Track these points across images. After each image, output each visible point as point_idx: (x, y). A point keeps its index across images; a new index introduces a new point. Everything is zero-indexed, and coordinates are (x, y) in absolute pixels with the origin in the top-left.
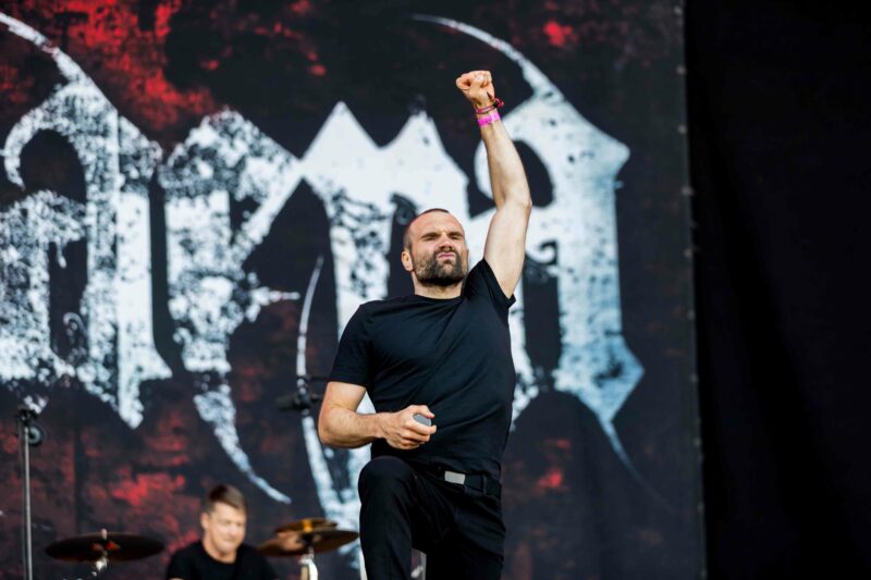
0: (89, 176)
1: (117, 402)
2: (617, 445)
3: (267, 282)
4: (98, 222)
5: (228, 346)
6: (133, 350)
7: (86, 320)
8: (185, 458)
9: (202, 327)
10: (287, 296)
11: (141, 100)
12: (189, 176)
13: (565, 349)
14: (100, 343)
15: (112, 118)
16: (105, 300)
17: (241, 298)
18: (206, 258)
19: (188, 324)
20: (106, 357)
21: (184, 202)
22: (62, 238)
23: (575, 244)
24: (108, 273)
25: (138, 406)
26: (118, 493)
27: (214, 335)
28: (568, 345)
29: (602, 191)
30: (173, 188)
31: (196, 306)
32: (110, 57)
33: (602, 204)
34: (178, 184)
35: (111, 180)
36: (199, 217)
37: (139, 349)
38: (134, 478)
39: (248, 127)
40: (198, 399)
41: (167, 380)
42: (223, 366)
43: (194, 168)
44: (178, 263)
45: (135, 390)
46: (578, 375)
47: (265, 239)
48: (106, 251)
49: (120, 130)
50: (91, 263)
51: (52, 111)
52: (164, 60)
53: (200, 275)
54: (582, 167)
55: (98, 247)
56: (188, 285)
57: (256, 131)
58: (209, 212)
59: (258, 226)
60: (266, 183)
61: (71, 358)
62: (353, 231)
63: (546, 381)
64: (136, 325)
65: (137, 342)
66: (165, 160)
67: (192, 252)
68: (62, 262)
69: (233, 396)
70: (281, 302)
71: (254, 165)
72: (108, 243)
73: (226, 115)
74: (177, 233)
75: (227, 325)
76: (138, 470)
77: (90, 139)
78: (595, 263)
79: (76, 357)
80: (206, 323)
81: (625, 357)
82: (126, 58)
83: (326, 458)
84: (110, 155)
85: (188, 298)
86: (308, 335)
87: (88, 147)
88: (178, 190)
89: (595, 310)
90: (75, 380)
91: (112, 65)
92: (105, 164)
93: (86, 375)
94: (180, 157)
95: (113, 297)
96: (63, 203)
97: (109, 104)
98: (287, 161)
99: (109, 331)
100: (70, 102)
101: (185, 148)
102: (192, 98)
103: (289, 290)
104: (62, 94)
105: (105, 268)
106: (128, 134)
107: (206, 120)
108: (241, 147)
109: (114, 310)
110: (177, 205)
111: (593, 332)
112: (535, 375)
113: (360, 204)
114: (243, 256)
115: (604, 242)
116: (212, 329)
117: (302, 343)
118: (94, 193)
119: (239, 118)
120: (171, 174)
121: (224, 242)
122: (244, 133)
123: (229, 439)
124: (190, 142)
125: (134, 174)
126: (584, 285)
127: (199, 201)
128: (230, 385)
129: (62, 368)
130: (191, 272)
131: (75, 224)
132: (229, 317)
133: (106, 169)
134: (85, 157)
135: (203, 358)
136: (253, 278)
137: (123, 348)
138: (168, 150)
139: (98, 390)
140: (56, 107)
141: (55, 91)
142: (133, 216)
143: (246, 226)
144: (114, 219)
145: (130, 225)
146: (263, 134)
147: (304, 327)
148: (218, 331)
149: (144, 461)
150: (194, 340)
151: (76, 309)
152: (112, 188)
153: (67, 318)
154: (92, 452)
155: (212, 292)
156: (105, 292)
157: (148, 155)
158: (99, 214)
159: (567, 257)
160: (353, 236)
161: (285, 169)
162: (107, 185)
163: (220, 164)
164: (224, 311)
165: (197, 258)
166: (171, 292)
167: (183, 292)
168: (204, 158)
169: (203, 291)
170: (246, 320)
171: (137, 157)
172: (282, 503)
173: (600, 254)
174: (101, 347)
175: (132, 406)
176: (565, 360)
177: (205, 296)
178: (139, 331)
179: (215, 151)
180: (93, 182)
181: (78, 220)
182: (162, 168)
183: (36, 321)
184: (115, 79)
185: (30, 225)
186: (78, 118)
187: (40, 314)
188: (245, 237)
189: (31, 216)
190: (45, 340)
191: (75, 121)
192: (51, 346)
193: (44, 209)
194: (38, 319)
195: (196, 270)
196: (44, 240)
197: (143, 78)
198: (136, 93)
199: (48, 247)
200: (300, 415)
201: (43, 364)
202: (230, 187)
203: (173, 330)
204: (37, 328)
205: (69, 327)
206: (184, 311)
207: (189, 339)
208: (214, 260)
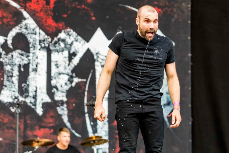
0: (31, 46)
1: (36, 108)
3: (78, 76)
4: (33, 58)
5: (66, 94)
6: (41, 94)
7: (28, 85)
8: (54, 124)
9: (60, 88)
11: (46, 25)
12: (58, 46)
14: (32, 92)
15: (38, 30)
16: (34, 80)
17: (71, 81)
18: (61, 69)
19: (56, 87)
20: (34, 96)
21: (57, 53)
22: (22, 63)
24: (35, 73)
25: (42, 109)
26: (35, 133)
27: (63, 91)
30: (53, 50)
31: (58, 82)
32: (37, 12)
34: (55, 48)
35: (37, 47)
36: (60, 58)
37: (43, 94)
38: (40, 129)
39: (74, 33)
40: (58, 108)
41: (50, 103)
42: (65, 99)
43: (59, 44)
44: (54, 70)
45: (41, 105)
47: (78, 64)
48: (35, 67)
49: (39, 33)
50: (31, 70)
51: (21, 27)
52: (52, 14)
53: (60, 74)
55: (32, 65)
56: (56, 76)
57: (76, 34)
58: (63, 56)
59: (76, 61)
60: (79, 49)
61: (24, 96)
62: (101, 63)
64: (42, 87)
65: (42, 92)
66: (51, 42)
67: (58, 67)
68: (22, 69)
69: (67, 107)
70: (81, 82)
71: (75, 44)
72: (35, 64)
73: (68, 30)
74: (54, 62)
75: (67, 88)
76: (41, 127)
77: (31, 35)
79: (25, 96)
82: (42, 13)
83: (91, 125)
84: (37, 40)
85: (56, 80)
86: (88, 91)
87: (31, 37)
88: (55, 50)
89: (164, 87)
90: (25, 102)
91: (38, 15)
92: (35, 42)
93: (28, 100)
94: (56, 41)
95: (36, 79)
96: (23, 53)
97: (37, 26)
98: (84, 43)
99: (35, 89)
100: (26, 25)
101: (57, 39)
102: (60, 25)
103: (83, 79)
104: (24, 22)
105: (34, 72)
106: (42, 34)
107: (63, 31)
108: (72, 39)
109: (36, 83)
110: (54, 54)
113: (103, 56)
114: (72, 69)
116: (63, 89)
117: (86, 93)
118: (32, 50)
119: (72, 31)
120: (53, 46)
121: (67, 65)
122: (73, 35)
123: (65, 119)
124: (58, 37)
125: (43, 45)
127: (60, 53)
128: (66, 104)
129: (21, 99)
130: (57, 73)
131: (26, 59)
132: (67, 86)
133: (35, 44)
134: (30, 41)
135: (60, 97)
136: (74, 75)
137: (38, 94)
138: (53, 39)
139: (31, 105)
140: (22, 26)
141: (22, 22)
142: (42, 57)
143: (72, 60)
144: (37, 58)
145: (41, 59)
146: (78, 35)
147: (87, 89)
148: (64, 90)
149: (43, 125)
151: (26, 83)
152: (37, 49)
153: (23, 85)
154: (29, 122)
155: (63, 79)
156: (34, 78)
157: (47, 40)
158: (33, 56)
160: (101, 65)
161: (84, 45)
162: (35, 48)
163: (66, 43)
164: (66, 84)
165: (59, 69)
166: (52, 78)
167: (55, 78)
168: (62, 42)
169: (60, 78)
170: (72, 86)
171: (44, 41)
172: (79, 137)
174: (32, 93)
175: (40, 110)
177: (61, 80)
178: (43, 89)
179: (65, 40)
180: (32, 47)
181: (27, 58)
182: (51, 44)
183: (14, 86)
184: (38, 19)
185: (14, 59)
186: (28, 29)
187: (15, 84)
188: (72, 63)
189: (14, 57)
190: (17, 91)
191: (27, 30)
192: (18, 93)
193: (18, 55)
194: (15, 85)
195: (59, 72)
196: (18, 63)
197: (46, 19)
198: (45, 23)
199: (18, 66)
200: (85, 113)
201: (16, 98)
202: (69, 50)
203: (52, 89)
204: (15, 88)
205: (24, 87)
206: (55, 84)
207: (56, 91)
208: (64, 70)
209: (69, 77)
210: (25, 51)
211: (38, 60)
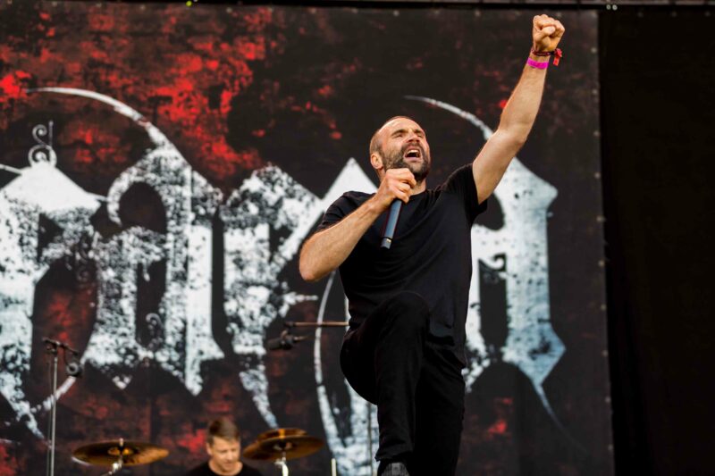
0: (169, 214)
1: (184, 376)
2: (545, 403)
3: (294, 288)
4: (175, 247)
5: (264, 337)
6: (197, 339)
7: (163, 318)
9: (247, 322)
10: (308, 298)
11: (209, 158)
12: (241, 213)
13: (511, 332)
14: (173, 334)
15: (187, 172)
16: (178, 303)
17: (275, 301)
18: (251, 272)
19: (237, 320)
20: (178, 343)
21: (237, 232)
22: (147, 260)
23: (518, 257)
24: (181, 284)
25: (199, 379)
26: (182, 443)
27: (257, 329)
28: (511, 329)
29: (538, 219)
30: (229, 221)
31: (243, 307)
32: (187, 128)
33: (538, 228)
34: (233, 218)
35: (185, 217)
36: (247, 243)
37: (201, 339)
38: (194, 433)
39: (285, 177)
40: (242, 374)
41: (220, 360)
42: (260, 351)
43: (246, 208)
44: (231, 275)
45: (197, 368)
46: (518, 352)
47: (294, 256)
48: (180, 267)
49: (193, 180)
50: (169, 276)
51: (144, 168)
52: (226, 130)
53: (247, 284)
54: (525, 202)
55: (174, 265)
56: (238, 291)
57: (290, 180)
58: (255, 239)
59: (290, 247)
60: (297, 217)
61: (151, 345)
63: (496, 355)
64: (199, 321)
65: (200, 333)
66: (224, 202)
67: (241, 268)
68: (147, 277)
69: (267, 373)
70: (305, 303)
71: (289, 205)
72: (181, 262)
73: (269, 169)
74: (231, 254)
75: (264, 321)
76: (198, 426)
77: (171, 187)
78: (532, 270)
79: (155, 344)
80: (249, 320)
81: (553, 338)
82: (199, 128)
83: (333, 414)
84: (185, 199)
85: (238, 301)
86: (324, 326)
87: (169, 193)
88: (234, 223)
89: (531, 304)
90: (154, 362)
92: (181, 204)
93: (162, 357)
94: (236, 199)
95: (184, 301)
96: (149, 235)
97: (186, 162)
98: (313, 200)
99: (180, 325)
100: (157, 162)
101: (240, 192)
102: (246, 157)
103: (311, 294)
104: (152, 156)
105: (179, 280)
106: (199, 183)
107: (255, 172)
108: (280, 191)
109: (184, 310)
110: (232, 234)
111: (530, 320)
112: (487, 350)
114: (278, 270)
115: (538, 254)
116: (254, 324)
117: (318, 332)
118: (172, 226)
119: (278, 171)
120: (229, 212)
121: (265, 261)
122: (282, 181)
123: (263, 404)
124: (243, 188)
125: (202, 211)
126: (524, 285)
127: (248, 231)
128: (265, 364)
129: (143, 353)
130: (240, 282)
131: (157, 250)
132: (267, 315)
133: (182, 209)
134: (166, 201)
135: (247, 345)
136: (285, 285)
137: (190, 337)
138: (227, 194)
139: (171, 367)
140: (147, 166)
141: (146, 154)
142: (200, 242)
143: (281, 248)
144: (186, 245)
145: (198, 248)
146: (295, 182)
147: (320, 321)
148: (258, 326)
149: (202, 419)
150: (241, 331)
151: (156, 310)
152: (186, 222)
153: (149, 317)
154: (164, 413)
155: (255, 297)
156: (178, 297)
157: (212, 198)
158: (176, 241)
159: (512, 266)
161: (311, 207)
162: (182, 220)
163: (264, 203)
164: (263, 310)
165: (245, 272)
166: (226, 296)
167: (234, 296)
168: (252, 201)
169: (249, 296)
170: (279, 316)
173: (537, 264)
174: (174, 337)
175: (195, 380)
176: (510, 340)
177: (250, 299)
178: (202, 325)
179: (261, 195)
180: (172, 218)
181: (160, 247)
182: (222, 207)
183: (125, 320)
184: (190, 144)
185: (124, 251)
186: (162, 173)
187: (128, 315)
188: (281, 256)
189: (126, 245)
190: (131, 334)
191: (160, 175)
192: (136, 339)
193: (134, 240)
194: (127, 318)
195: (244, 280)
196: (134, 262)
197: (210, 143)
198: (206, 153)
199: (136, 267)
200: (316, 385)
201: (129, 351)
202: (270, 220)
203: (227, 325)
204: (126, 326)
205: (150, 323)
206: (234, 309)
207: (237, 331)
208: (257, 273)
209: (271, 292)
210: (154, 230)
211: (191, 251)
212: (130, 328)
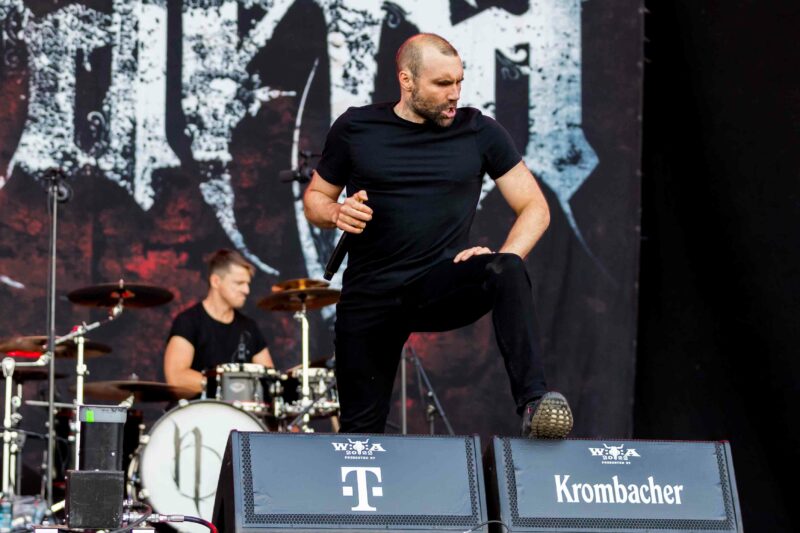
1: (133, 188)
2: (573, 223)
3: (268, 82)
4: (122, 30)
5: (230, 140)
6: (148, 143)
7: (108, 117)
8: (189, 237)
9: (209, 122)
10: (284, 93)
13: (532, 137)
14: (120, 136)
16: (125, 99)
17: (244, 97)
18: (215, 62)
19: (197, 120)
20: (125, 147)
21: (199, 11)
22: (88, 46)
23: (545, 48)
24: (129, 75)
25: (151, 192)
26: (130, 267)
27: (221, 130)
28: (535, 133)
30: (189, 0)
31: (205, 104)
33: (571, 14)
36: (210, 25)
37: (153, 142)
38: (144, 253)
40: (203, 186)
41: (176, 168)
42: (226, 157)
44: (191, 65)
45: (148, 178)
46: (541, 160)
47: (268, 42)
48: (128, 55)
50: (115, 66)
53: (210, 77)
55: (121, 53)
56: (199, 86)
58: (220, 20)
59: (263, 32)
61: (93, 150)
62: (347, 35)
64: (151, 121)
65: (151, 135)
67: (203, 57)
68: (88, 67)
69: (233, 183)
70: (280, 99)
72: (130, 48)
74: (191, 39)
75: (230, 120)
76: (149, 247)
78: (562, 64)
79: (97, 148)
80: (212, 119)
81: (584, 147)
83: (313, 234)
85: (198, 98)
86: (302, 128)
88: (194, 2)
89: (559, 105)
90: (96, 169)
93: (106, 164)
95: (133, 96)
96: (91, 15)
99: (128, 126)
103: (288, 90)
105: (127, 72)
109: (133, 108)
110: (192, 15)
111: (557, 123)
113: (355, 11)
114: (248, 59)
115: (570, 46)
117: (297, 134)
118: (119, 5)
121: (232, 47)
123: (227, 220)
126: (551, 82)
127: (212, 11)
128: (229, 173)
129: (83, 159)
130: (202, 74)
131: (101, 33)
132: (234, 114)
135: (209, 150)
136: (256, 78)
137: (140, 141)
139: (117, 177)
142: (153, 25)
143: (252, 32)
144: (136, 28)
145: (150, 33)
147: (299, 122)
148: (223, 127)
149: (154, 239)
150: (201, 134)
151: (99, 108)
153: (90, 116)
154: (109, 231)
155: (220, 92)
156: (126, 91)
158: (123, 23)
159: (537, 58)
160: (347, 41)
164: (229, 107)
165: (207, 62)
166: (184, 91)
167: (194, 91)
169: (212, 90)
170: (248, 115)
172: (273, 275)
173: (568, 57)
174: (121, 140)
175: (146, 192)
176: (531, 147)
177: (214, 94)
178: (154, 126)
181: (104, 30)
185: (61, 35)
187: (66, 113)
188: (251, 42)
189: (63, 27)
190: (69, 136)
192: (75, 141)
193: (73, 21)
194: (62, 115)
195: (206, 72)
196: (72, 47)
199: (74, 54)
200: (292, 200)
201: (66, 156)
203: (185, 126)
204: (62, 125)
205: (92, 123)
206: (194, 109)
207: (197, 133)
208: (222, 63)
209: (240, 85)
210: (96, 9)
211: (142, 36)
212: (68, 129)
